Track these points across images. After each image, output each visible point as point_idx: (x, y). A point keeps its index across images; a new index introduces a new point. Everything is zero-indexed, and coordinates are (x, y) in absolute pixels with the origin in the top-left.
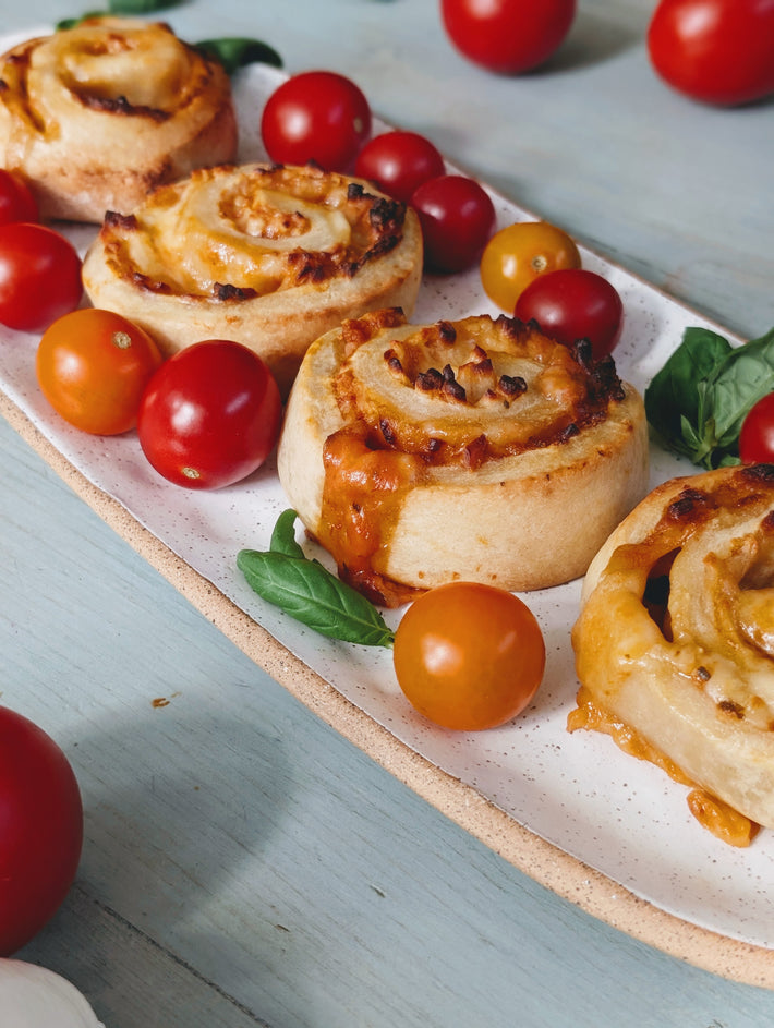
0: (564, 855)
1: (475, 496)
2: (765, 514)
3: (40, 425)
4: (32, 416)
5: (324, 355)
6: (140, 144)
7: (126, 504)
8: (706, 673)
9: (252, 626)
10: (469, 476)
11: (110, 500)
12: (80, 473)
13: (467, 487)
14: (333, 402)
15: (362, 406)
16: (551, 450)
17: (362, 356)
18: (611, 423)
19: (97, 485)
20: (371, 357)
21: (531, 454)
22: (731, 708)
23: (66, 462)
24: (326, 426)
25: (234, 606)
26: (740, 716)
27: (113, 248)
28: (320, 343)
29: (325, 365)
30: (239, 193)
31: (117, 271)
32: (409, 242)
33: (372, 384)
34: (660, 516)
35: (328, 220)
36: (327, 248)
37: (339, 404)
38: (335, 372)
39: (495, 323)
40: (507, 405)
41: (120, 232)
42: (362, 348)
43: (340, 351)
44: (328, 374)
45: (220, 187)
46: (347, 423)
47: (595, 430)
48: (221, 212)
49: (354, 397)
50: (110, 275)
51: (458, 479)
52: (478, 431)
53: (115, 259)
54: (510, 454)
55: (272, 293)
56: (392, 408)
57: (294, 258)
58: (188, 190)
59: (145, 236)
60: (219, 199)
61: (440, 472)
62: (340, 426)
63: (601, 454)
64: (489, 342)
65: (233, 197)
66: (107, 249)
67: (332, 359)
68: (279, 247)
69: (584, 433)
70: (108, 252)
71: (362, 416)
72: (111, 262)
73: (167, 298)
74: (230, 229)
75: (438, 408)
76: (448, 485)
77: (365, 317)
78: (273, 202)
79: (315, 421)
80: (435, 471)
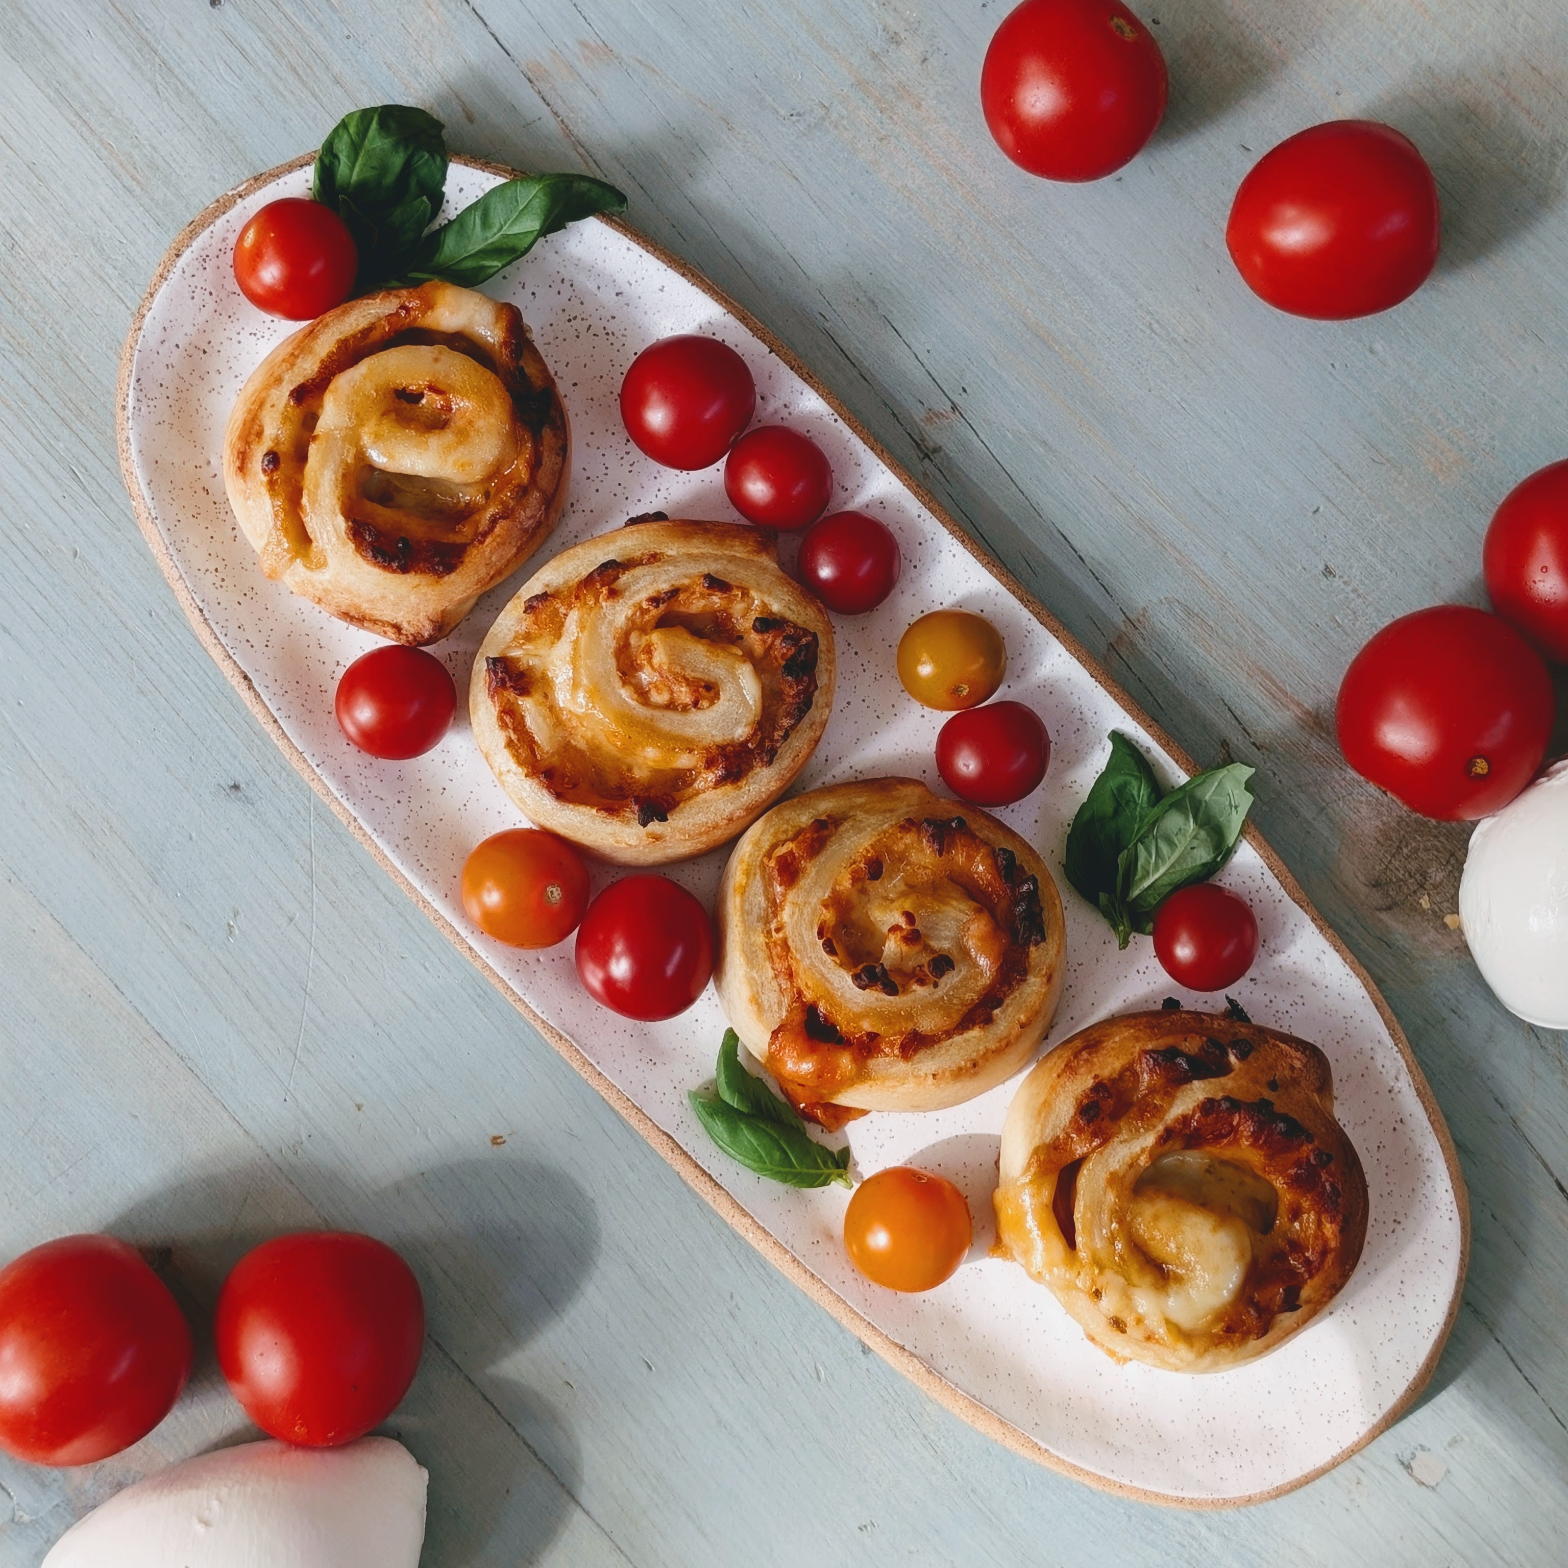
0: (987, 1413)
1: (910, 1086)
2: (1161, 1128)
3: (472, 941)
4: (464, 933)
5: (752, 893)
7: (577, 1041)
8: (1097, 1294)
9: (716, 1191)
10: (902, 1066)
11: (561, 1037)
12: (524, 1002)
13: (903, 1080)
14: (771, 973)
15: (800, 983)
16: (975, 1033)
17: (793, 913)
18: (1032, 979)
19: (544, 1017)
20: (802, 914)
21: (957, 1039)
22: (1118, 1324)
23: (508, 988)
25: (697, 1165)
26: (1123, 1331)
27: (508, 719)
28: (747, 874)
29: (756, 910)
30: (633, 626)
31: (520, 763)
32: (822, 680)
33: (808, 962)
34: (1072, 1112)
35: (736, 679)
36: (741, 732)
37: (776, 976)
38: (767, 922)
39: (919, 831)
40: (936, 985)
41: (510, 695)
42: (792, 895)
43: (768, 885)
44: (760, 926)
45: (611, 623)
46: (786, 1001)
47: (1017, 994)
48: (619, 669)
49: (790, 975)
50: (512, 765)
51: (893, 1070)
52: (910, 1026)
53: (514, 737)
54: (940, 1040)
55: (690, 798)
56: (829, 997)
57: (710, 764)
58: (573, 618)
59: (538, 696)
60: (613, 644)
61: (877, 1064)
62: (780, 1004)
63: (1022, 1026)
64: (914, 857)
65: (627, 634)
66: (501, 719)
67: (762, 899)
68: (690, 732)
69: (1007, 1001)
70: (504, 726)
71: (800, 993)
72: (510, 744)
73: (583, 809)
74: (633, 703)
75: (872, 997)
76: (885, 1078)
77: (790, 846)
78: (675, 657)
79: (756, 1001)
80: (872, 1063)
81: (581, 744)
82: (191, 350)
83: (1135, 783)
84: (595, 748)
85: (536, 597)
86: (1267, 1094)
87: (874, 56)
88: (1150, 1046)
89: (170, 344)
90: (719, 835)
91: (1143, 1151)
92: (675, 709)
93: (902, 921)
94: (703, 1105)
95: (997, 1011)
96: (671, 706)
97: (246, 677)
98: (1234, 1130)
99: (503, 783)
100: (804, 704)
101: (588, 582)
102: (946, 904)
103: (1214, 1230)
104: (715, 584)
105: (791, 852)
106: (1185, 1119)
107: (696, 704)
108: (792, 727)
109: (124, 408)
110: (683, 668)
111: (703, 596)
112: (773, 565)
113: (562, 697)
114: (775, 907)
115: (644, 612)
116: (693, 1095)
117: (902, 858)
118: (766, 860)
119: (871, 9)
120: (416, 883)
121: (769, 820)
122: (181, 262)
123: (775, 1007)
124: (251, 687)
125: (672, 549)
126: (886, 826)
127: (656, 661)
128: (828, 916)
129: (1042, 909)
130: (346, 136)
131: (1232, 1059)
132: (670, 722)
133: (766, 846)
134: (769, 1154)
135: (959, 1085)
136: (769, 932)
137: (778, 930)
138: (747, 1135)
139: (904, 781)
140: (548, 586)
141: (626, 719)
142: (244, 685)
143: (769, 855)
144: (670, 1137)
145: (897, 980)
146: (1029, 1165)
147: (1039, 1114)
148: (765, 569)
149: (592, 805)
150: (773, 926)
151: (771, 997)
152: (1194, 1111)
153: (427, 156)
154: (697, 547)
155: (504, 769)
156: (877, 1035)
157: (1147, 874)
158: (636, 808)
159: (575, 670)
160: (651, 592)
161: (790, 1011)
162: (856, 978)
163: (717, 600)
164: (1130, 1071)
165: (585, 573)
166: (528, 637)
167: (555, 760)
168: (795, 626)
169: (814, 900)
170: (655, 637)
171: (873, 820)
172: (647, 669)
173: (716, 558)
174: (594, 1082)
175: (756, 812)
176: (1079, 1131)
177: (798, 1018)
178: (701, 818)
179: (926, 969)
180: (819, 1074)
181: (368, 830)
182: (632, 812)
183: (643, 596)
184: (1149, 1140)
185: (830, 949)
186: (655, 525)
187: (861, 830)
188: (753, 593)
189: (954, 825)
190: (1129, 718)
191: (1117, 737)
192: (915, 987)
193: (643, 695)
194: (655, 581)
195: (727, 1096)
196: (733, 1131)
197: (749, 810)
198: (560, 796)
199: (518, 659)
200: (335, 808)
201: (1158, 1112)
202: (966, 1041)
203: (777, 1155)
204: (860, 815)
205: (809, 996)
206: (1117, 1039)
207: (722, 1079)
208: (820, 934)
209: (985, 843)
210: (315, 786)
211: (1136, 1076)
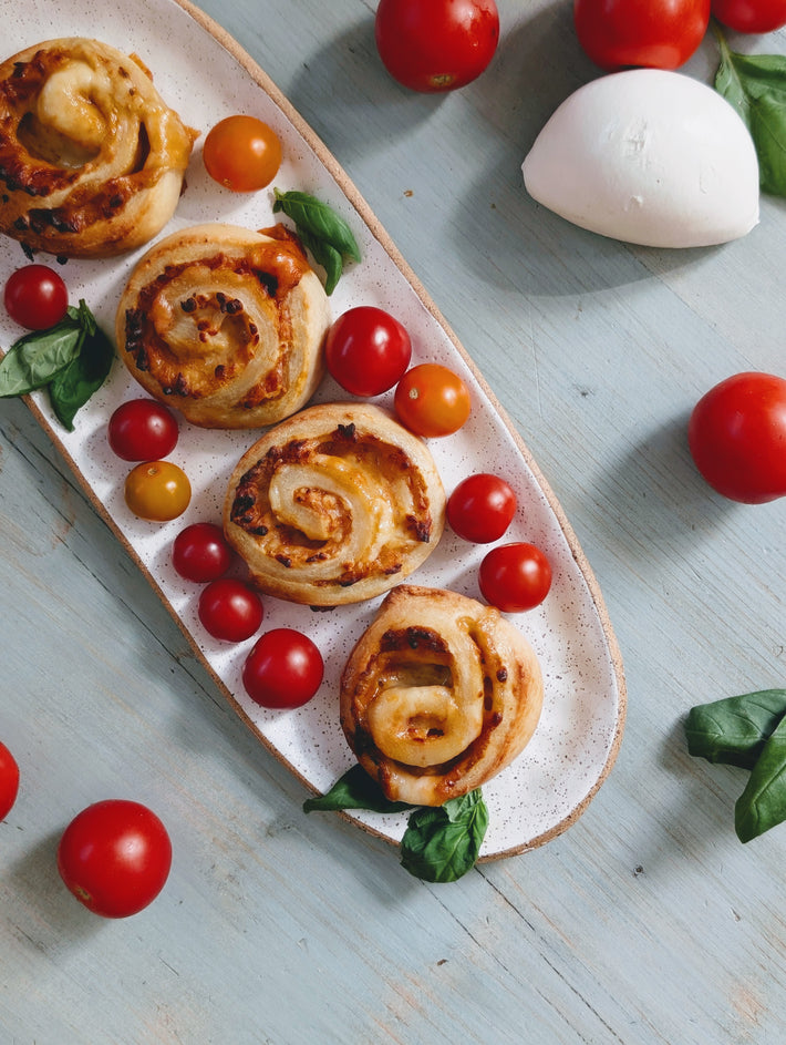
0: (216, 38)
1: (222, 238)
2: (76, 185)
4: (475, 382)
5: (296, 372)
6: (404, 613)
7: (421, 305)
9: (354, 200)
10: (224, 250)
12: (447, 334)
13: (226, 243)
14: (293, 321)
15: (276, 312)
16: (177, 262)
17: (273, 354)
18: (139, 289)
20: (267, 353)
21: (188, 261)
22: (124, 73)
23: (455, 345)
24: (299, 303)
25: (362, 217)
26: (121, 68)
27: (423, 504)
28: (297, 384)
29: (296, 361)
30: (339, 545)
31: (420, 476)
32: (233, 493)
33: (269, 324)
34: (128, 204)
35: (282, 501)
36: (285, 469)
37: (290, 318)
38: (290, 352)
39: (190, 390)
40: (194, 295)
41: (418, 518)
42: (272, 365)
43: (286, 375)
44: (294, 351)
45: (351, 549)
46: (286, 303)
47: (149, 282)
48: (351, 521)
49: (281, 318)
50: (425, 476)
51: (230, 249)
52: (214, 273)
53: (421, 492)
54: (199, 262)
55: (323, 436)
56: (259, 301)
57: (307, 454)
58: (373, 556)
59: (403, 514)
60: (351, 536)
61: (239, 255)
62: (291, 302)
63: (149, 262)
64: (196, 375)
65: (343, 541)
66: (427, 504)
67: (291, 367)
68: (316, 475)
69: (155, 278)
70: (426, 501)
71: (277, 306)
72: (424, 489)
73: (389, 442)
74: (345, 498)
75: (232, 294)
76: (237, 245)
77: (267, 395)
78: (316, 521)
79: (305, 306)
80: (243, 256)
81: (383, 480)
82: (573, 759)
83: (61, 398)
84: (376, 477)
85: (393, 573)
86: (9, 193)
87: (243, 867)
88: (75, 235)
89: (585, 765)
90: (311, 412)
91: (88, 173)
92: (322, 491)
93: (207, 336)
94: (352, 252)
95: (162, 273)
96: (325, 493)
97: (575, 558)
98: (32, 175)
99: (434, 467)
100: (246, 480)
101: (360, 576)
102: (180, 343)
103: (55, 118)
104: (284, 561)
105: (268, 392)
106: (60, 186)
107: (308, 491)
108: (255, 467)
109: (618, 732)
110: (312, 514)
111: (294, 555)
112: (250, 567)
113: (389, 511)
114: (284, 360)
115: (330, 552)
116: (358, 260)
117: (203, 376)
118: (285, 390)
119: (248, 895)
120: (498, 417)
121: (280, 415)
122: (568, 812)
123: (294, 300)
124: (573, 552)
125: (308, 587)
126: (210, 397)
127: (328, 521)
128: (251, 349)
129: (126, 330)
130: (457, 870)
131: (27, 219)
132: (326, 483)
133: (283, 399)
134: (316, 214)
135: (194, 233)
136: (290, 345)
137: (284, 346)
138: (327, 228)
139: (199, 424)
140: (386, 579)
141: (351, 490)
142: (577, 554)
143: (282, 393)
144: (376, 237)
145: (217, 302)
146: (159, 177)
147: (148, 207)
148: (255, 565)
149: (382, 442)
150: (287, 350)
151: (295, 307)
152: (53, 191)
153: (413, 849)
154: (293, 586)
155: (431, 474)
156: (235, 272)
157: (65, 343)
158: (356, 436)
159: (377, 526)
160: (324, 563)
161: (285, 296)
162: (240, 308)
163: (286, 551)
164: (89, 223)
165: (362, 582)
166: (402, 550)
167: (399, 474)
168: (242, 526)
169: (259, 360)
170: (326, 536)
171: (218, 403)
172: (334, 517)
173: (282, 577)
174: (415, 279)
175: (286, 421)
176: (125, 192)
177: (281, 292)
178: (319, 423)
179: (198, 305)
180: (275, 254)
181: (519, 453)
182: (359, 433)
183: (328, 562)
184: (84, 178)
185: (253, 329)
186: (316, 603)
187: (226, 398)
188: (264, 552)
189: (169, 391)
190: (60, 438)
191: (69, 427)
192: (207, 296)
193: (340, 503)
194: (320, 569)
195: (337, 255)
196: (336, 233)
197: (291, 423)
198: (400, 452)
199: (410, 538)
200: (538, 471)
201: (75, 194)
202: (183, 258)
203: (312, 214)
204: (225, 406)
205: (272, 303)
206: (94, 244)
207: (338, 266)
208: (257, 338)
209: (153, 376)
210: (546, 485)
211: (86, 220)
